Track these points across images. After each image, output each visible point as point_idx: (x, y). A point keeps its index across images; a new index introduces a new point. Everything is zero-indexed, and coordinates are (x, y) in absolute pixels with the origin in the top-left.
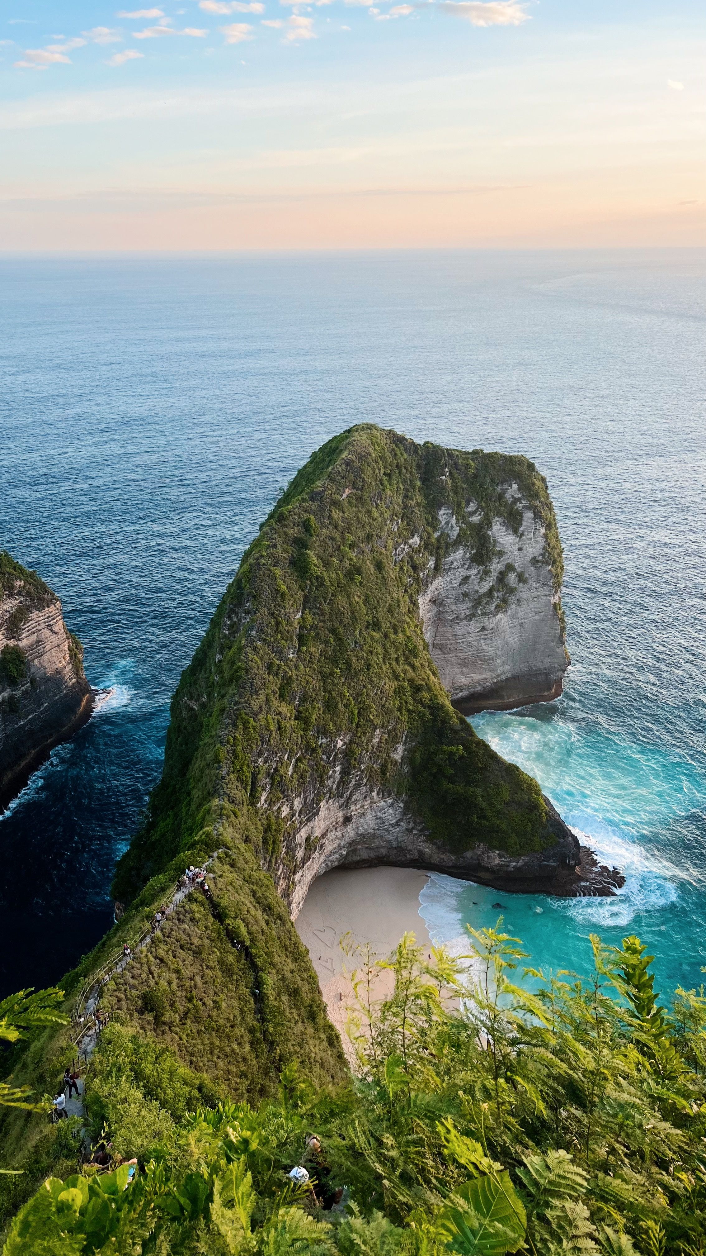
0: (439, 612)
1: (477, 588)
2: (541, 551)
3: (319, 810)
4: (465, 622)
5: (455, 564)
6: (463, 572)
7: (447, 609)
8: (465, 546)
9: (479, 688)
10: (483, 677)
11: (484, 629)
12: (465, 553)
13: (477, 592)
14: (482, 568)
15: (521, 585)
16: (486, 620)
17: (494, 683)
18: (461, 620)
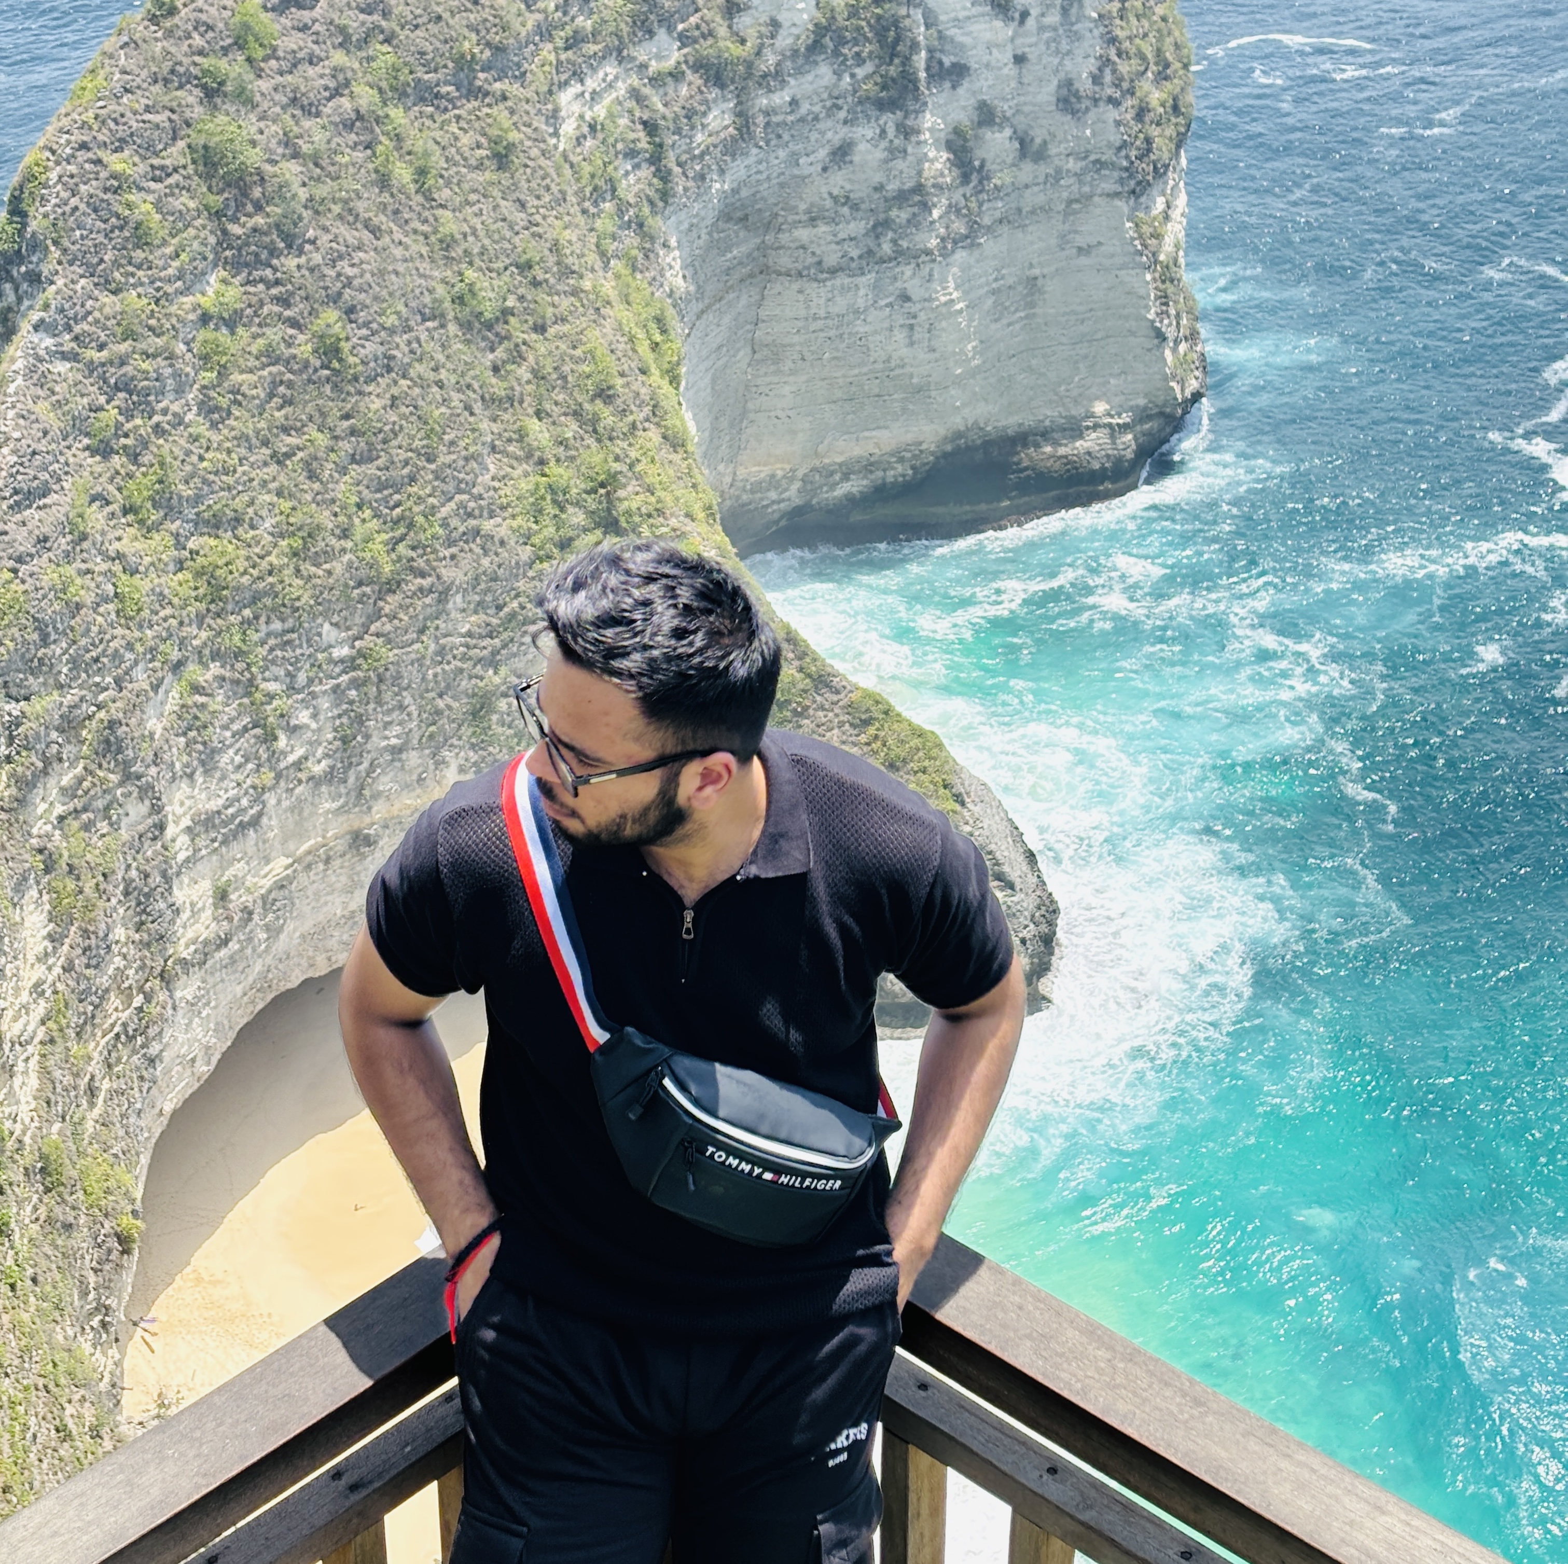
0: (762, 248)
1: (878, 178)
2: (1092, 65)
3: (260, 814)
4: (842, 280)
5: (804, 108)
6: (835, 133)
7: (784, 238)
8: (836, 53)
9: (900, 468)
10: (909, 438)
11: (905, 298)
12: (838, 74)
13: (879, 188)
14: (889, 120)
15: (1028, 167)
16: (908, 271)
17: (946, 455)
18: (834, 271)
